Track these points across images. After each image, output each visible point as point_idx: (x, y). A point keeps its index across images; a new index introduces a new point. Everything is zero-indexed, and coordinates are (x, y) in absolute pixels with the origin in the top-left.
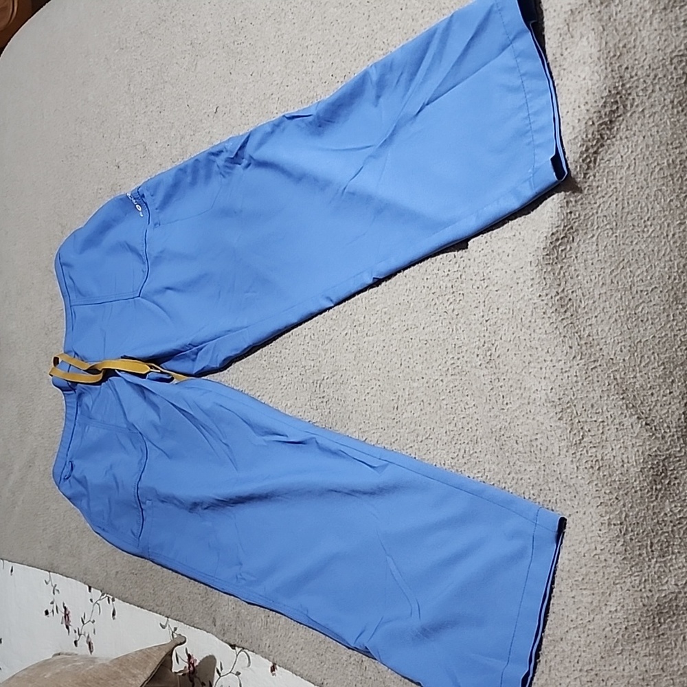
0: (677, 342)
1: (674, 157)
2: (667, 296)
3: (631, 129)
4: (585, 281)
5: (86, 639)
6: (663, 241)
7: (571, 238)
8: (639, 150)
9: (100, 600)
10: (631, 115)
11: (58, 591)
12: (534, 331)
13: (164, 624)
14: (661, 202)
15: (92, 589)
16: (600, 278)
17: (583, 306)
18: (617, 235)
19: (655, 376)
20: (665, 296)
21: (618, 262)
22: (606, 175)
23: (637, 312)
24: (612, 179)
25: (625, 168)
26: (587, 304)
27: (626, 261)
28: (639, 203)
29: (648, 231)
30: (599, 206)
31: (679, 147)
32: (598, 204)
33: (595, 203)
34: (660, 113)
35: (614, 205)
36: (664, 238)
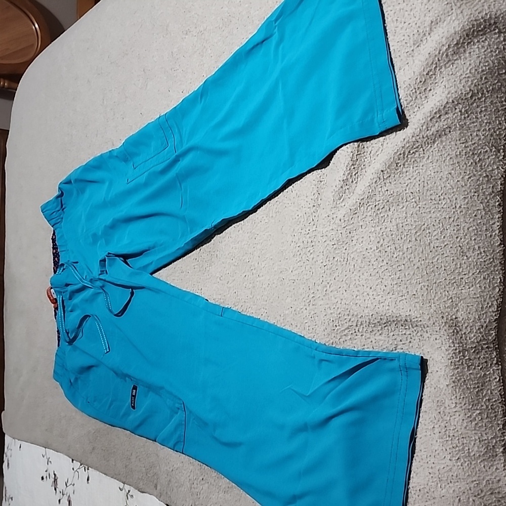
0: (463, 283)
2: (456, 250)
3: (431, 130)
4: (397, 239)
5: (67, 498)
6: (453, 210)
7: (388, 209)
9: (79, 469)
10: (431, 120)
11: (50, 462)
12: (363, 274)
13: (121, 487)
14: (450, 182)
15: (74, 462)
16: (408, 236)
17: (395, 256)
18: (420, 206)
19: (445, 306)
20: (454, 251)
21: (420, 226)
22: (412, 164)
23: (434, 261)
24: (417, 167)
25: (426, 158)
26: (398, 255)
27: (426, 225)
28: (435, 183)
29: (442, 203)
30: (407, 186)
31: (465, 143)
32: (407, 184)
33: (405, 183)
34: (452, 118)
35: (417, 184)
36: (453, 208)
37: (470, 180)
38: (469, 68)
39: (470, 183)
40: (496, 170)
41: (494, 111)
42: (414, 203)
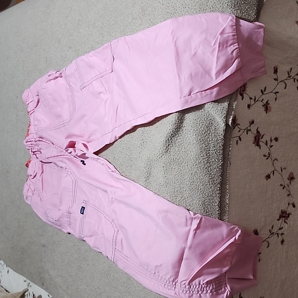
1: (201, 160)
6: (197, 191)
8: (189, 156)
14: (196, 176)
25: (184, 163)
28: (189, 176)
29: (192, 186)
30: (175, 176)
31: (203, 156)
33: (174, 174)
34: (196, 144)
35: (180, 176)
36: (197, 190)
37: (205, 176)
38: (204, 117)
39: (205, 178)
40: (218, 171)
41: (216, 140)
42: (178, 185)
